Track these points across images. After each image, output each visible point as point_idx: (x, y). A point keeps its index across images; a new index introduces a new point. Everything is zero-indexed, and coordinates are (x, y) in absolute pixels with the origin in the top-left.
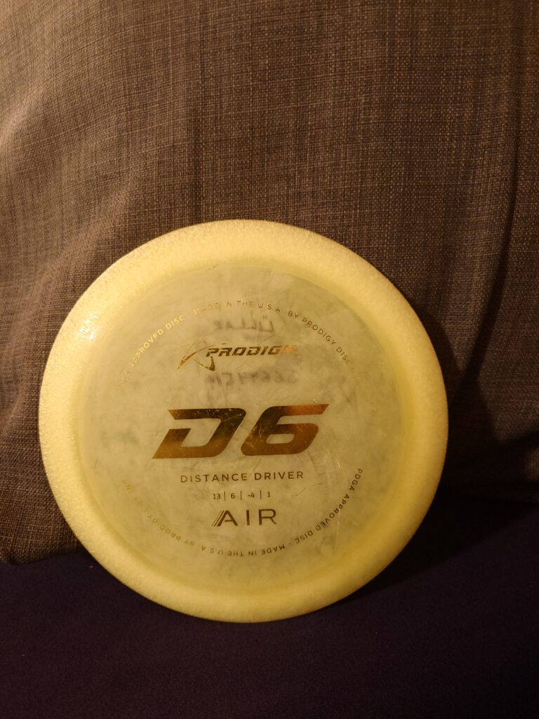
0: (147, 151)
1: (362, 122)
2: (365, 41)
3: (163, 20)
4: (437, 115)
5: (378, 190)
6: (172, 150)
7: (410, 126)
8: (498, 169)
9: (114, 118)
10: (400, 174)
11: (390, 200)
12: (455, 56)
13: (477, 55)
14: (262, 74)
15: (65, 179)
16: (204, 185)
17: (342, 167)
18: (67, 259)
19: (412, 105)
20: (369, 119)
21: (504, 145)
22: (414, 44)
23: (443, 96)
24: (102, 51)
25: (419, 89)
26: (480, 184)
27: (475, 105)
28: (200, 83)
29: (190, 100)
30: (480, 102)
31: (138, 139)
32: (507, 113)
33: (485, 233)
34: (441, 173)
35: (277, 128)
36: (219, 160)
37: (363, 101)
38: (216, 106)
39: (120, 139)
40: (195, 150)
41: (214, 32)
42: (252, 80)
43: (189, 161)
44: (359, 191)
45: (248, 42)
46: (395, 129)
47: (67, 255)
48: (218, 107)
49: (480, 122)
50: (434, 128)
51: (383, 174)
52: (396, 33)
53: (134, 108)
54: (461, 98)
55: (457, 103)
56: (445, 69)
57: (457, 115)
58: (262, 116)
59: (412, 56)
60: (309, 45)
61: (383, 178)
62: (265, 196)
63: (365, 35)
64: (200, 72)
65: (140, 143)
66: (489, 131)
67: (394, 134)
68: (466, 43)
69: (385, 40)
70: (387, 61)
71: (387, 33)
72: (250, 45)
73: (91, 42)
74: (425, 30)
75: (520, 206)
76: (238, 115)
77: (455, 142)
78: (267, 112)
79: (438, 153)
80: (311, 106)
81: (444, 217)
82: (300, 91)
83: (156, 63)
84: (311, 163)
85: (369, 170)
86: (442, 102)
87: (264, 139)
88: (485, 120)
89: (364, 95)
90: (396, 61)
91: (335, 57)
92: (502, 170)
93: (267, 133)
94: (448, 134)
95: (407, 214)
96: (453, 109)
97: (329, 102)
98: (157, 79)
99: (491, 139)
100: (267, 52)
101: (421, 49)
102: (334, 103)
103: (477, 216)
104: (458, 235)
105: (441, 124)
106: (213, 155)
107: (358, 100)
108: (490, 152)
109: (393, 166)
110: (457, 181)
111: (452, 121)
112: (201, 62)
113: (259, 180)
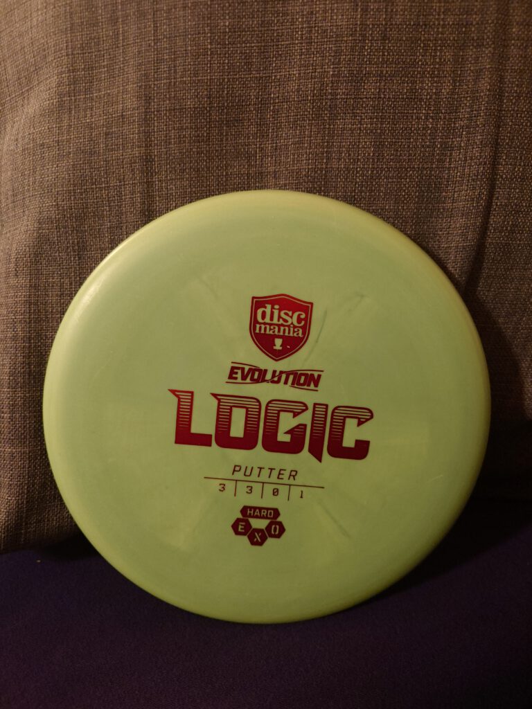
0: (93, 120)
1: (330, 97)
2: (336, 5)
4: (412, 90)
5: (344, 172)
8: (476, 152)
9: (55, 79)
10: (369, 155)
11: (356, 183)
12: (434, 24)
13: (458, 24)
14: (222, 37)
16: (156, 159)
17: (306, 145)
19: (384, 78)
20: (337, 94)
21: (484, 126)
22: (389, 10)
23: (419, 69)
24: (45, 5)
25: (393, 61)
26: (457, 168)
27: (454, 81)
28: (153, 44)
29: (140, 64)
30: (460, 77)
31: (82, 106)
32: (489, 90)
33: (462, 221)
34: (415, 155)
35: (237, 98)
36: (173, 131)
37: (331, 73)
38: (170, 71)
39: (61, 104)
40: (145, 120)
42: (211, 43)
43: (139, 133)
44: (324, 172)
48: (172, 71)
49: (459, 100)
50: (408, 105)
51: (350, 155)
53: (78, 70)
54: (439, 71)
55: (434, 77)
56: (423, 39)
57: (434, 91)
58: (221, 84)
59: (386, 24)
60: (274, 7)
61: (350, 159)
62: (224, 173)
64: (153, 32)
65: (85, 110)
66: (467, 110)
67: (363, 111)
68: (447, 11)
69: (357, 5)
70: (358, 29)
75: (499, 192)
76: (194, 82)
77: (431, 120)
78: (226, 80)
80: (275, 76)
81: (417, 203)
82: (263, 59)
83: (104, 20)
84: (273, 140)
85: (335, 149)
86: (419, 76)
87: (223, 110)
88: (464, 97)
89: (332, 67)
90: (368, 29)
91: (302, 23)
92: (481, 153)
93: (226, 104)
94: (424, 111)
95: (374, 199)
96: (430, 84)
97: (295, 72)
98: (105, 39)
99: (470, 119)
100: (227, 12)
101: (396, 15)
102: (300, 74)
103: (453, 203)
104: (432, 223)
105: (416, 100)
106: (166, 125)
107: (325, 72)
108: (468, 133)
109: (361, 146)
110: (432, 163)
111: (428, 97)
112: (154, 21)
113: (218, 156)
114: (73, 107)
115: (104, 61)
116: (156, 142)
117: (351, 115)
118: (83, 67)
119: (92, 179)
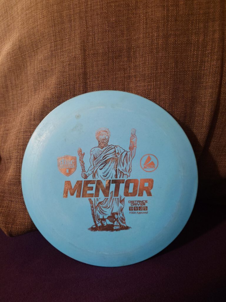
0: (64, 59)
1: (156, 44)
2: (156, 9)
3: (69, 3)
4: (188, 40)
5: (163, 73)
6: (74, 59)
7: (176, 45)
8: (215, 63)
9: (49, 45)
10: (173, 66)
11: (168, 78)
12: (195, 14)
13: (205, 13)
14: (112, 25)
15: (29, 73)
16: (88, 73)
17: (147, 64)
18: (31, 106)
19: (177, 36)
21: (217, 52)
22: (177, 9)
23: (190, 32)
24: (43, 17)
25: (180, 29)
26: (207, 69)
27: (204, 36)
28: (86, 29)
29: (81, 37)
30: (206, 34)
32: (219, 38)
33: (210, 90)
34: (190, 65)
35: (119, 48)
36: (94, 62)
37: (156, 35)
38: (93, 39)
39: (52, 54)
40: (84, 58)
41: (91, 7)
42: (108, 27)
43: (82, 63)
44: (155, 74)
45: (105, 11)
46: (170, 47)
47: (31, 105)
49: (207, 42)
50: (187, 46)
51: (165, 67)
52: (169, 5)
53: (58, 41)
54: (198, 32)
55: (196, 34)
56: (191, 20)
57: (197, 40)
58: (112, 43)
59: (176, 15)
60: (132, 12)
62: (115, 77)
63: (156, 6)
64: (85, 24)
65: (61, 56)
66: (210, 46)
68: (200, 8)
69: (165, 8)
70: (166, 17)
71: (166, 5)
72: (107, 12)
73: (38, 13)
74: (182, 3)
75: (225, 78)
76: (102, 43)
77: (196, 51)
78: (114, 41)
79: (189, 56)
80: (134, 38)
81: (192, 84)
82: (128, 32)
83: (66, 21)
84: (134, 63)
85: (159, 65)
86: (190, 34)
87: (113, 52)
88: (209, 41)
89: (156, 33)
90: (169, 17)
91: (143, 17)
92: (216, 63)
93: (115, 50)
94: (193, 48)
95: (176, 84)
96: (195, 37)
98: (67, 28)
99: (211, 50)
100: (114, 15)
101: (180, 11)
102: (143, 36)
103: (206, 83)
104: (198, 92)
105: (189, 44)
106: (92, 60)
107: (153, 35)
108: (211, 55)
109: (169, 63)
110: (197, 68)
111: (194, 42)
112: (86, 20)
113: (112, 70)
114: (56, 55)
115: (67, 37)
116: (88, 67)
117: (165, 51)
119: (64, 82)
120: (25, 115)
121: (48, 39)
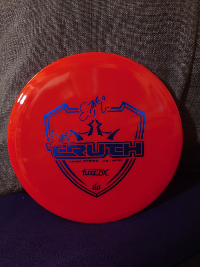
0: (39, 27)
1: (132, 15)
4: (164, 12)
5: (139, 46)
6: (50, 27)
7: (153, 17)
8: (189, 37)
9: (24, 12)
10: (148, 38)
11: (143, 50)
15: (5, 40)
16: (65, 43)
17: (123, 35)
19: (154, 7)
20: (135, 14)
21: (192, 26)
23: (167, 4)
26: (181, 44)
27: (181, 9)
29: (57, 5)
30: (183, 7)
31: (35, 22)
32: (195, 12)
33: (183, 65)
34: (165, 39)
35: (95, 18)
36: (71, 32)
37: (133, 6)
39: (27, 22)
40: (60, 27)
43: (58, 32)
44: (130, 46)
46: (146, 18)
47: (8, 74)
48: (70, 8)
49: (182, 16)
50: (163, 18)
51: (141, 39)
54: (175, 5)
55: (173, 7)
57: (173, 13)
58: (89, 12)
61: (141, 41)
62: (91, 48)
65: (36, 24)
66: (186, 20)
67: (146, 21)
75: (197, 53)
76: (78, 11)
77: (171, 25)
78: (91, 10)
79: (164, 29)
80: (110, 7)
81: (166, 58)
84: (110, 34)
85: (135, 37)
86: (167, 6)
87: (90, 22)
88: (185, 15)
89: (133, 3)
92: (191, 37)
93: (91, 20)
94: (169, 21)
95: (151, 56)
96: (171, 10)
97: (118, 6)
99: (187, 24)
102: (120, 6)
103: (179, 58)
104: (171, 66)
105: (166, 17)
106: (68, 29)
107: (130, 5)
108: (186, 30)
109: (145, 35)
110: (172, 42)
111: (171, 15)
113: (88, 41)
114: (31, 22)
115: (42, 3)
116: (64, 36)
117: (141, 22)
118: (34, 6)
119: (40, 51)
120: (4, 84)
121: (23, 6)
